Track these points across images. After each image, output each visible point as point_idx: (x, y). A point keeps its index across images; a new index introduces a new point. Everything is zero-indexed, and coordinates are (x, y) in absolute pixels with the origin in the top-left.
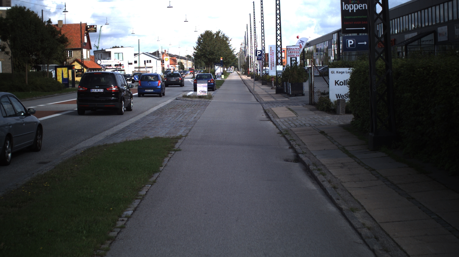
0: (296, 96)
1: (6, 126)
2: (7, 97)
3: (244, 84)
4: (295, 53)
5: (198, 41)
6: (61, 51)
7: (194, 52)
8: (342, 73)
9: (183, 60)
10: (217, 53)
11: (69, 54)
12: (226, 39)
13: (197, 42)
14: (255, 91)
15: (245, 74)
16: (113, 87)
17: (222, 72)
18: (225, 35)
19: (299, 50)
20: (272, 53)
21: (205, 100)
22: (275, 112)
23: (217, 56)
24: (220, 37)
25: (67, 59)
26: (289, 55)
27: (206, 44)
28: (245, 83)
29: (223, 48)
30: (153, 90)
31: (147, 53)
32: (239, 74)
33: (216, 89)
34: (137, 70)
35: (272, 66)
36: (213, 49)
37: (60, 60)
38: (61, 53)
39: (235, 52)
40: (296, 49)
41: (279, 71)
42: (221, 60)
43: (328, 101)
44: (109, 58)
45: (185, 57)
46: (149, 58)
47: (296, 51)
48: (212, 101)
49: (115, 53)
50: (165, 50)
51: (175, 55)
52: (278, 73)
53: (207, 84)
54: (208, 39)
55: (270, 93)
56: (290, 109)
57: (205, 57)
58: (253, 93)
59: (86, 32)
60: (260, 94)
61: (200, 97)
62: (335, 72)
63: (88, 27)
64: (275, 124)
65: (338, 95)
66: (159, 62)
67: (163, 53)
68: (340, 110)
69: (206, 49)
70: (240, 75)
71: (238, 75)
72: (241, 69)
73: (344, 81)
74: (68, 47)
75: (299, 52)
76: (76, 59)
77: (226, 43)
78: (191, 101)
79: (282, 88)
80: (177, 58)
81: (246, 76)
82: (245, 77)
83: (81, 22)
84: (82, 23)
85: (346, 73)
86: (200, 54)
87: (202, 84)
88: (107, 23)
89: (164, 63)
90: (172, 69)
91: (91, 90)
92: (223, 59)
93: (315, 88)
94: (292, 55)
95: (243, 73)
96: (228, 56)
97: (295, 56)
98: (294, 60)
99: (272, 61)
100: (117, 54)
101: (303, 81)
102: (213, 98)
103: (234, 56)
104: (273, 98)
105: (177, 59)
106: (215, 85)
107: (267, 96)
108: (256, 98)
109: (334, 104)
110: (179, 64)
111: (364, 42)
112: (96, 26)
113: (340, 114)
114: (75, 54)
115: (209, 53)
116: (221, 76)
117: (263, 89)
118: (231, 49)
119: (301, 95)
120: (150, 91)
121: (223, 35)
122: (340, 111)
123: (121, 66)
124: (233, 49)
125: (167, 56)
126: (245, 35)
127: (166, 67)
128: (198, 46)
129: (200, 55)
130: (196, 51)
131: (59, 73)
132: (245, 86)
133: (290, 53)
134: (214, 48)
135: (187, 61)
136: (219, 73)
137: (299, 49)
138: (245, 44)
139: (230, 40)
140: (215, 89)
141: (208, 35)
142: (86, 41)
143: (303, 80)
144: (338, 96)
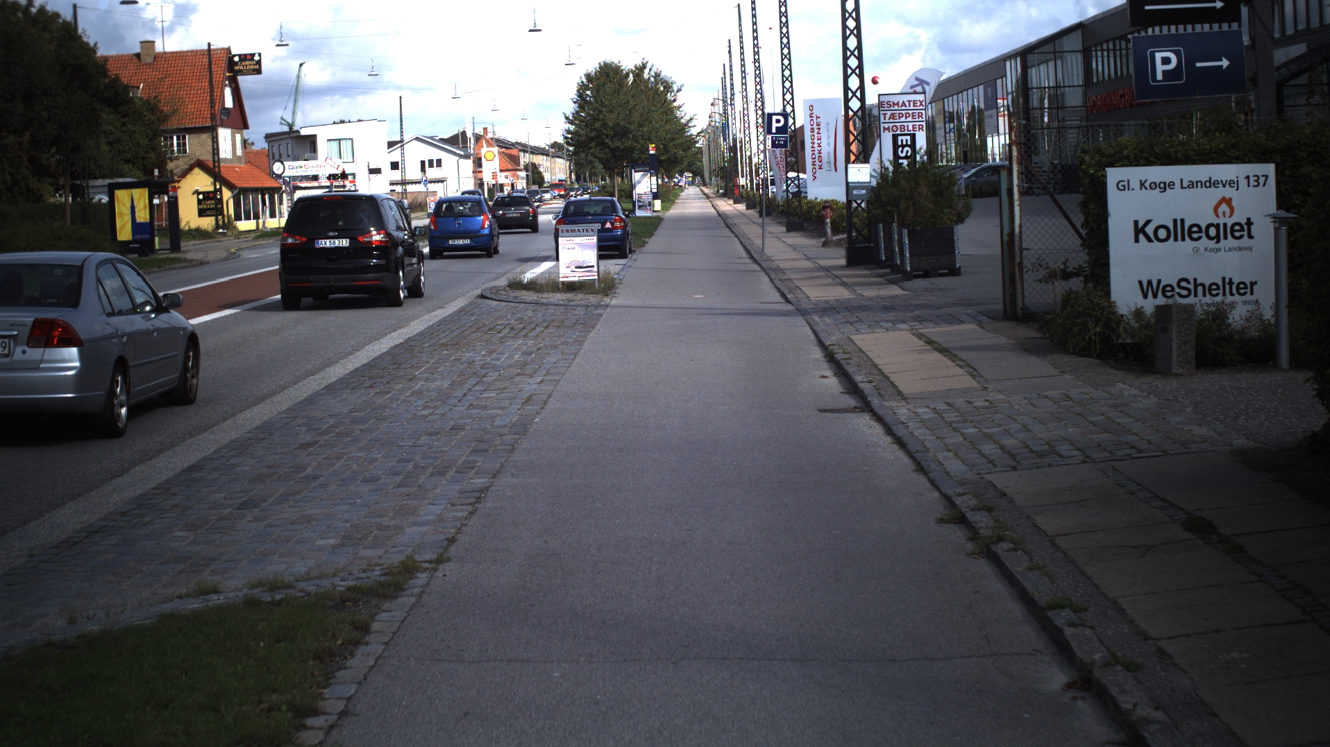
0: (926, 275)
1: (114, 337)
2: (111, 265)
3: (727, 230)
4: (910, 119)
5: (578, 96)
6: (147, 137)
7: (566, 130)
8: (1165, 187)
9: (541, 157)
10: (639, 132)
11: (175, 144)
12: (664, 88)
13: (575, 100)
14: (769, 257)
15: (724, 195)
16: (374, 233)
17: (655, 191)
18: (663, 74)
19: (921, 107)
20: (815, 126)
21: (587, 297)
22: (877, 361)
23: (637, 142)
24: (645, 80)
25: (168, 161)
26: (889, 127)
27: (602, 105)
28: (728, 227)
29: (655, 115)
30: (471, 239)
31: (432, 138)
32: (708, 197)
33: (634, 251)
34: (399, 189)
35: (817, 167)
36: (624, 119)
37: (143, 164)
38: (146, 141)
39: (694, 126)
40: (912, 103)
41: (859, 183)
42: (651, 152)
43: (1105, 313)
44: (313, 154)
45: (547, 148)
46: (435, 154)
47: (910, 112)
48: (613, 302)
49: (328, 140)
50: (485, 129)
51: (517, 143)
52: (855, 192)
53: (595, 238)
54: (609, 87)
55: (823, 263)
56: (936, 345)
57: (602, 145)
58: (764, 265)
59: (228, 74)
60: (788, 269)
61: (571, 287)
62: (1135, 184)
63: (236, 59)
64: (900, 442)
65: (1150, 282)
66: (468, 165)
67: (478, 138)
68: (1175, 354)
69: (602, 120)
70: (713, 198)
71: (703, 198)
72: (711, 180)
73: (1175, 221)
74: (173, 124)
75: (924, 116)
76: (198, 159)
77: (665, 101)
78: (536, 303)
79: (867, 245)
80: (520, 150)
81: (731, 202)
82: (726, 206)
83: (209, 44)
84: (212, 47)
85: (1182, 188)
86: (586, 135)
87: (577, 240)
88: (282, 41)
89: (480, 165)
90: (508, 185)
91: (318, 243)
92: (657, 148)
93: (1026, 249)
94: (898, 125)
95: (718, 191)
96: (673, 140)
97: (911, 128)
98: (904, 143)
99: (816, 152)
100: (335, 144)
101: (952, 221)
102: (618, 291)
103: (690, 141)
104: (842, 285)
105: (522, 154)
106: (630, 237)
107: (816, 277)
108: (779, 287)
109: (1132, 322)
110: (526, 168)
111: (1221, 60)
112: (260, 55)
113: (1174, 371)
114: (195, 146)
115: (612, 133)
116: (650, 204)
117: (794, 247)
118: (682, 118)
119: (946, 271)
120: (461, 242)
121: (656, 73)
122: (1174, 359)
123: (347, 179)
124: (687, 117)
125: (489, 145)
126: (724, 73)
127: (487, 178)
128: (577, 112)
129: (584, 138)
130: (572, 128)
131: (122, 207)
132: (732, 235)
133: (891, 120)
134: (630, 115)
135: (553, 159)
136: (645, 193)
137: (921, 102)
138: (724, 101)
139: (679, 90)
140: (630, 249)
141: (607, 75)
142: (229, 103)
143: (954, 218)
144: (1147, 288)
